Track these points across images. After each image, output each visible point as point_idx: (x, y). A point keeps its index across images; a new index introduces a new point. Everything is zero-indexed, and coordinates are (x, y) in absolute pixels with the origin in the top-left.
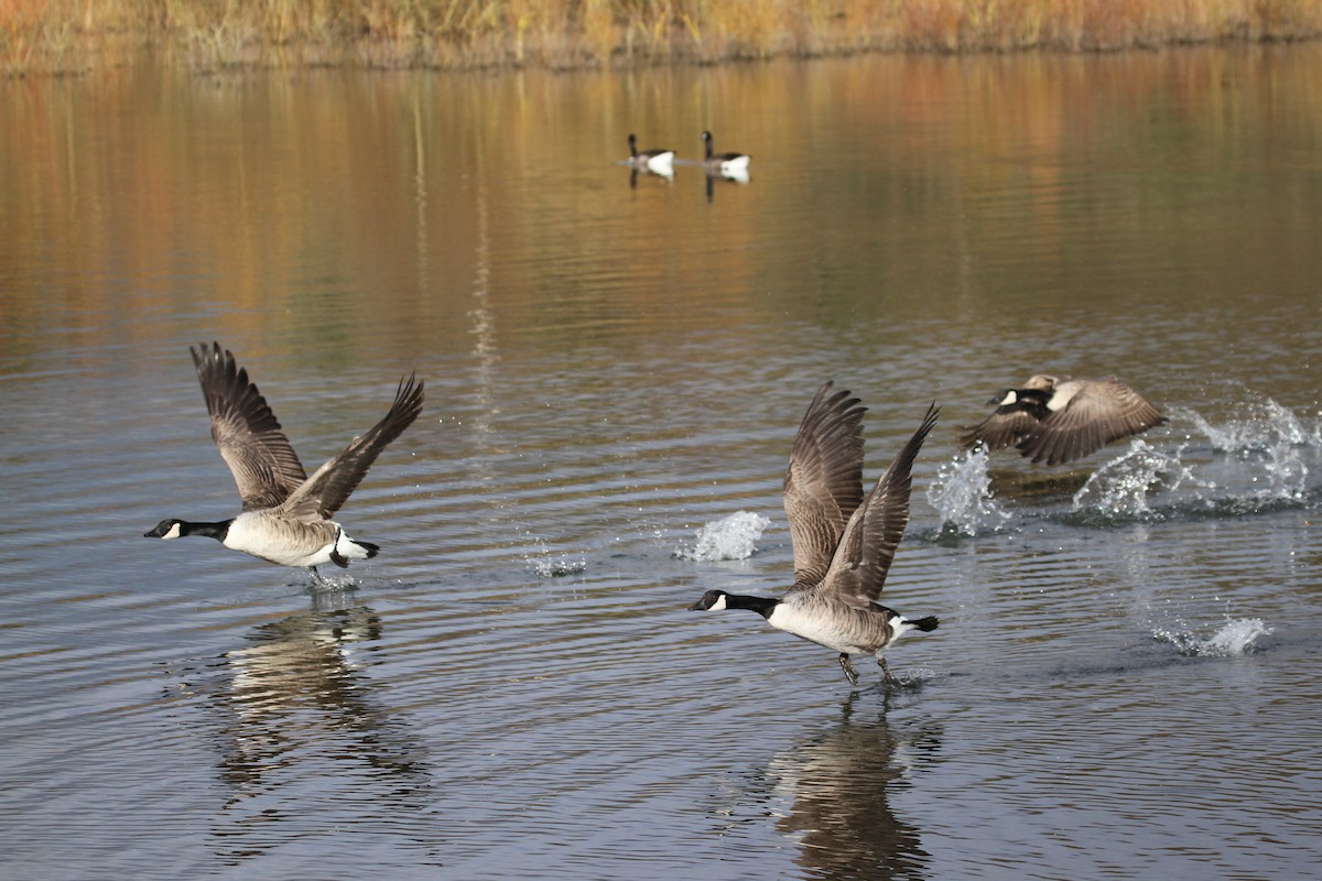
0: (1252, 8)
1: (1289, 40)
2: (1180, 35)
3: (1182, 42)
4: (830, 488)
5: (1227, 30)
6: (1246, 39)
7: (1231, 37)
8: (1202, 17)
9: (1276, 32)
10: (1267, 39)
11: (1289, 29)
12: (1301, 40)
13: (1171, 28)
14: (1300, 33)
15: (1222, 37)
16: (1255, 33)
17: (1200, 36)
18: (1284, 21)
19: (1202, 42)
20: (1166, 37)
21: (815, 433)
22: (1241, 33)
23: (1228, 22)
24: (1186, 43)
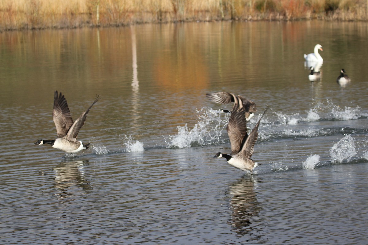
0: (29, 19)
1: (40, 29)
2: (9, 28)
3: (9, 30)
4: (239, 129)
5: (22, 26)
6: (27, 29)
7: (23, 28)
8: (15, 23)
9: (36, 27)
10: (33, 29)
11: (40, 26)
12: (43, 29)
13: (6, 26)
14: (43, 27)
15: (20, 28)
16: (30, 27)
17: (15, 28)
18: (38, 24)
19: (15, 30)
20: (4, 28)
21: (234, 117)
22: (26, 27)
23: (22, 24)
24: (10, 30)
